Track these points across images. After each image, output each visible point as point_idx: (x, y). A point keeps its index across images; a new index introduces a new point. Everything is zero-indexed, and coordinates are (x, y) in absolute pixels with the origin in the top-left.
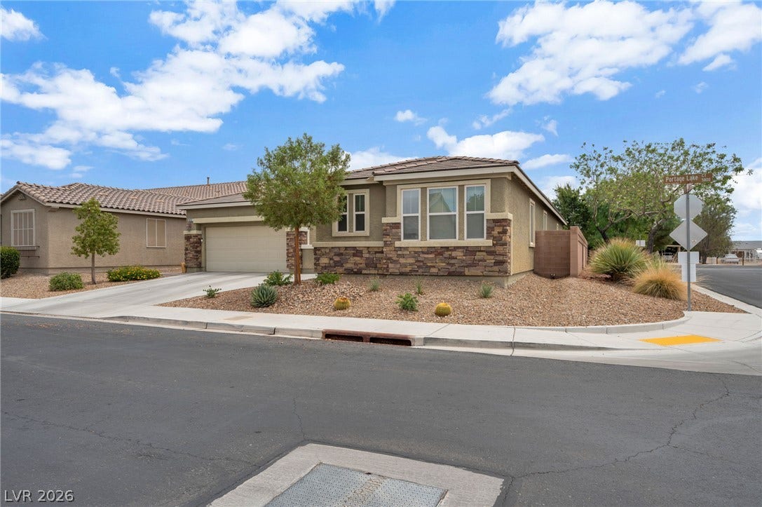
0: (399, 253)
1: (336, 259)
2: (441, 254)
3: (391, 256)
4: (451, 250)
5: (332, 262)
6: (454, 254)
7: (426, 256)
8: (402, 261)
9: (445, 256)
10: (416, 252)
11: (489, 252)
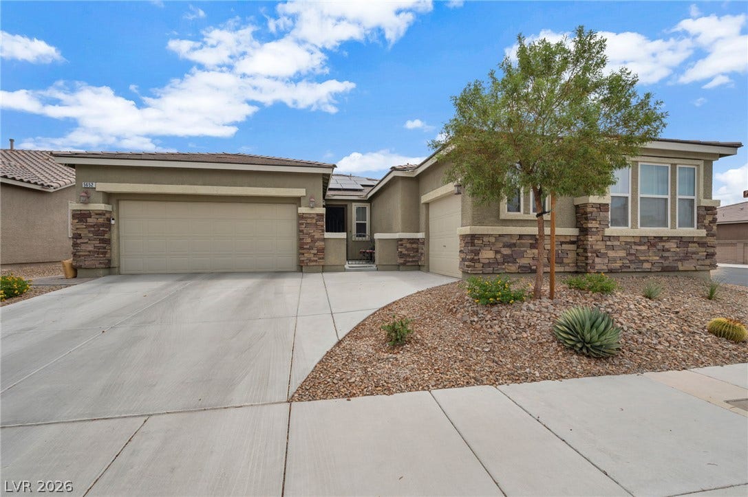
0: (608, 243)
1: (506, 251)
2: (653, 245)
3: (598, 247)
4: (665, 241)
5: (499, 256)
6: (667, 245)
7: (639, 248)
8: (611, 254)
9: (659, 247)
10: (627, 243)
11: (701, 243)
